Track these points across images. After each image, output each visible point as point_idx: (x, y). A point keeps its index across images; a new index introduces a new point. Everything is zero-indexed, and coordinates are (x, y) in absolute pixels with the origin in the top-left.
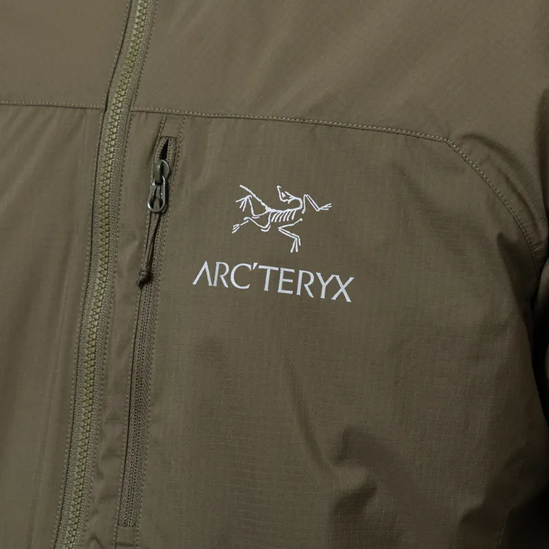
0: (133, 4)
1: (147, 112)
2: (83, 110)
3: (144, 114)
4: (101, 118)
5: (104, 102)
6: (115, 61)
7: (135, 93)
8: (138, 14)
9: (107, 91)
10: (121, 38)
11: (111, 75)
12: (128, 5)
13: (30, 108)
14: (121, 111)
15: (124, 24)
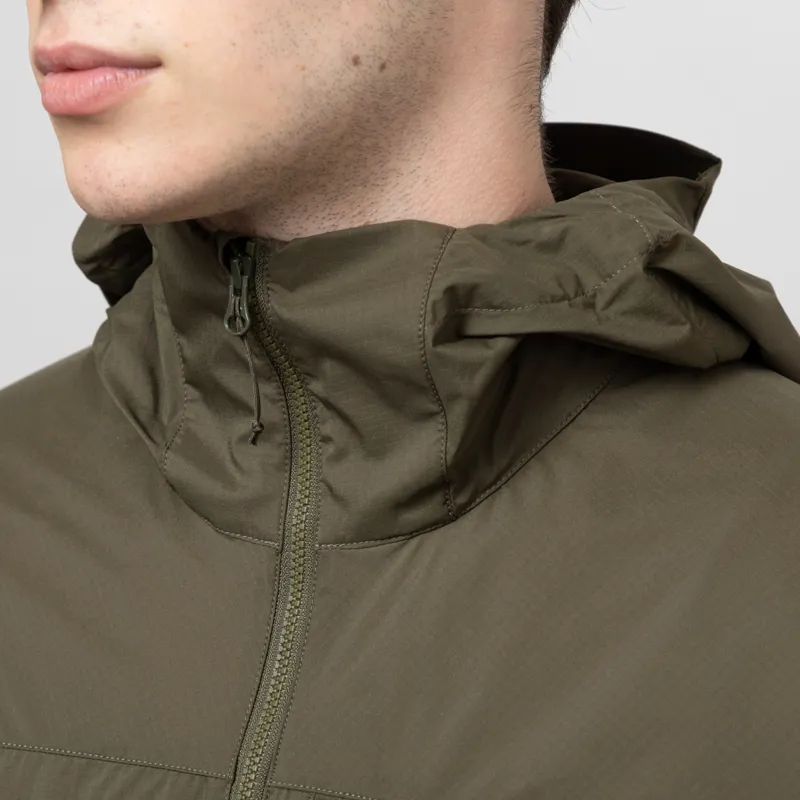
0: (275, 634)
1: (289, 789)
2: (204, 778)
3: (285, 792)
4: (227, 792)
5: (232, 770)
6: (248, 712)
7: (273, 762)
8: (280, 649)
9: (236, 754)
10: (258, 680)
11: (242, 731)
12: (268, 635)
13: (132, 768)
14: (254, 785)
15: (262, 660)
